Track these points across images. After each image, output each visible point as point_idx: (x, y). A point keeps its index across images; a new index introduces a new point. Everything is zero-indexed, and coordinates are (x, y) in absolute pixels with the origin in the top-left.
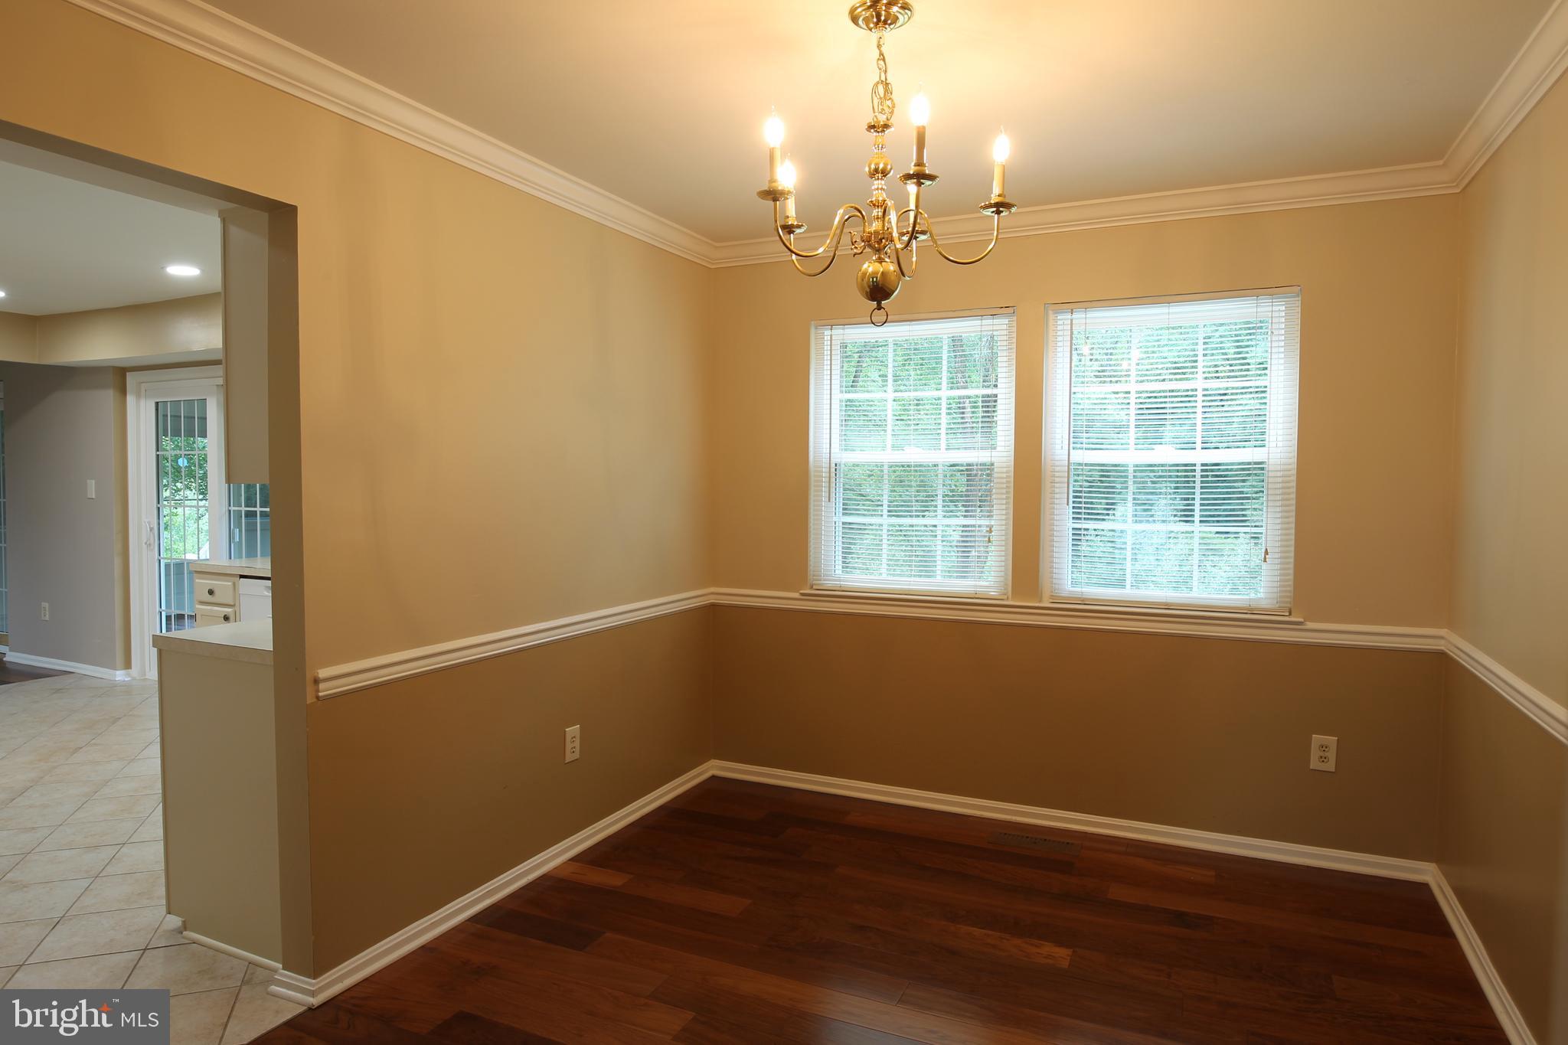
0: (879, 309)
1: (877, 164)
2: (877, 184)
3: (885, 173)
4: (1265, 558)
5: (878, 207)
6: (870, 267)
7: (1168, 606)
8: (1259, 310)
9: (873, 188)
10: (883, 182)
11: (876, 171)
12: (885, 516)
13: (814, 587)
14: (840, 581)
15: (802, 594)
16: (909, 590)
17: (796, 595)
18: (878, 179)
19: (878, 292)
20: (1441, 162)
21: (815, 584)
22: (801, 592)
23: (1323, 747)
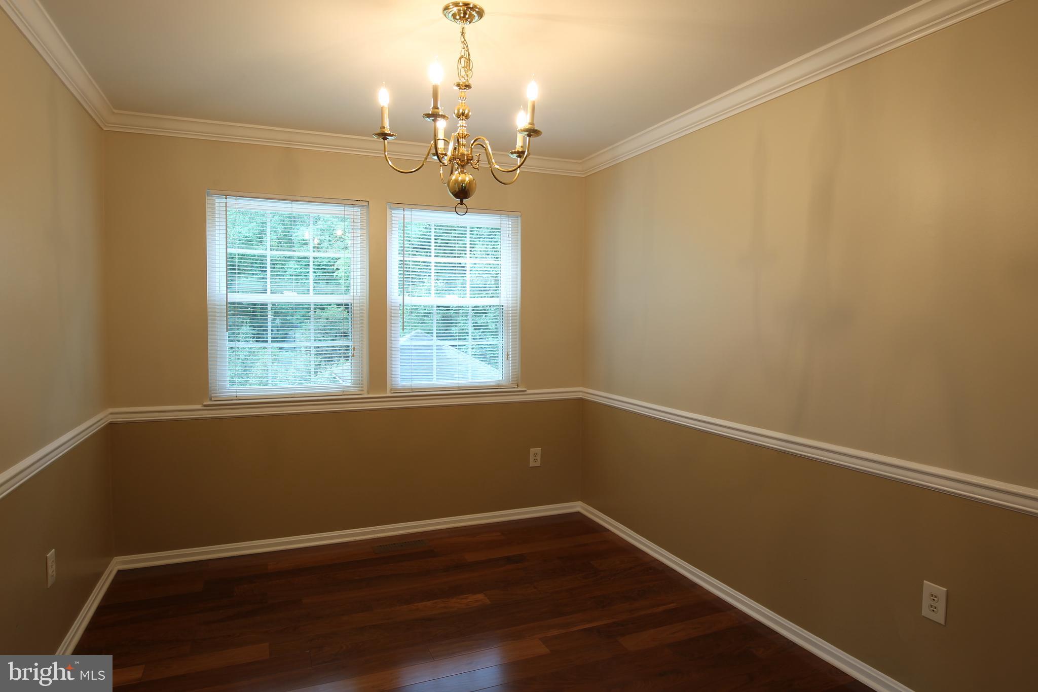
0: (462, 204)
1: (464, 110)
2: (461, 123)
3: (467, 117)
4: (508, 357)
5: (463, 138)
6: (458, 176)
7: (459, 388)
8: (502, 222)
9: (459, 125)
10: (465, 122)
11: (463, 114)
12: (270, 342)
13: (213, 399)
14: (236, 392)
15: (205, 406)
16: (295, 394)
17: (199, 407)
18: (463, 120)
19: (462, 193)
20: (580, 161)
21: (214, 397)
22: (205, 403)
23: (535, 454)
